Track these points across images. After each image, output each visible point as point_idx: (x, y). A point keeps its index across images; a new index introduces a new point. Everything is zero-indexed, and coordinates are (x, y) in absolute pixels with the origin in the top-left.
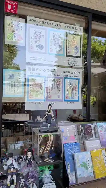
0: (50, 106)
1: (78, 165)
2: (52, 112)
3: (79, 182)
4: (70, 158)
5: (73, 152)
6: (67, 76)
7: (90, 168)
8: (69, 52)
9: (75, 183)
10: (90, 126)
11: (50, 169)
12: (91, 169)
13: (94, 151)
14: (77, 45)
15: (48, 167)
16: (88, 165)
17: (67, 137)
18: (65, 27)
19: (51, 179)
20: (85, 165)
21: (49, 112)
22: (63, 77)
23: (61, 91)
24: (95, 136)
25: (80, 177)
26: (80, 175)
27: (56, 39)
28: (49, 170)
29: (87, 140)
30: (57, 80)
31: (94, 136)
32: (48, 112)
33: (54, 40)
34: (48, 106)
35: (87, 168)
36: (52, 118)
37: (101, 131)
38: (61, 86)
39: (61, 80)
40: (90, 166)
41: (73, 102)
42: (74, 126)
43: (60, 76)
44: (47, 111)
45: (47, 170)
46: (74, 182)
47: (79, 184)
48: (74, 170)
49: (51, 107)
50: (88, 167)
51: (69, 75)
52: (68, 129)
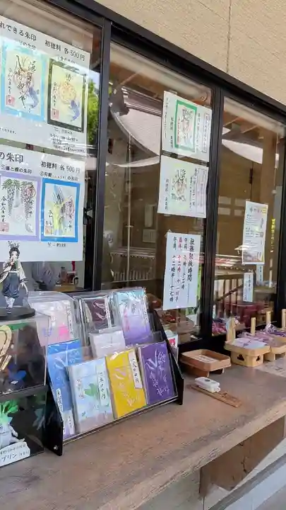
0: (15, 253)
1: (78, 392)
2: (20, 266)
3: (83, 430)
4: (61, 377)
5: (66, 365)
6: (50, 175)
7: (106, 395)
8: (57, 113)
9: (73, 435)
10: (103, 302)
11: (9, 412)
12: (107, 397)
13: (114, 357)
14: (75, 97)
15: (4, 406)
16: (100, 390)
17: (51, 329)
18: (47, 43)
19: (13, 436)
20: (94, 391)
21: (14, 267)
22: (39, 178)
23: (34, 214)
24: (113, 322)
25: (84, 418)
26: (84, 414)
27: (22, 73)
28: (7, 414)
29: (97, 333)
30: (24, 184)
31: (109, 323)
32: (9, 268)
33: (19, 73)
34: (10, 253)
35: (98, 397)
36: (20, 281)
37: (125, 311)
38: (34, 199)
39: (35, 184)
40: (105, 391)
41: (64, 243)
42: (67, 303)
43: (31, 175)
44: (9, 264)
45: (3, 413)
46: (72, 432)
47: (81, 435)
48: (72, 405)
49: (18, 255)
50: (101, 393)
51: (56, 174)
52: (52, 308)
